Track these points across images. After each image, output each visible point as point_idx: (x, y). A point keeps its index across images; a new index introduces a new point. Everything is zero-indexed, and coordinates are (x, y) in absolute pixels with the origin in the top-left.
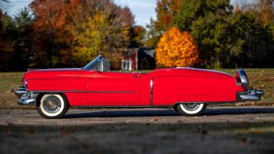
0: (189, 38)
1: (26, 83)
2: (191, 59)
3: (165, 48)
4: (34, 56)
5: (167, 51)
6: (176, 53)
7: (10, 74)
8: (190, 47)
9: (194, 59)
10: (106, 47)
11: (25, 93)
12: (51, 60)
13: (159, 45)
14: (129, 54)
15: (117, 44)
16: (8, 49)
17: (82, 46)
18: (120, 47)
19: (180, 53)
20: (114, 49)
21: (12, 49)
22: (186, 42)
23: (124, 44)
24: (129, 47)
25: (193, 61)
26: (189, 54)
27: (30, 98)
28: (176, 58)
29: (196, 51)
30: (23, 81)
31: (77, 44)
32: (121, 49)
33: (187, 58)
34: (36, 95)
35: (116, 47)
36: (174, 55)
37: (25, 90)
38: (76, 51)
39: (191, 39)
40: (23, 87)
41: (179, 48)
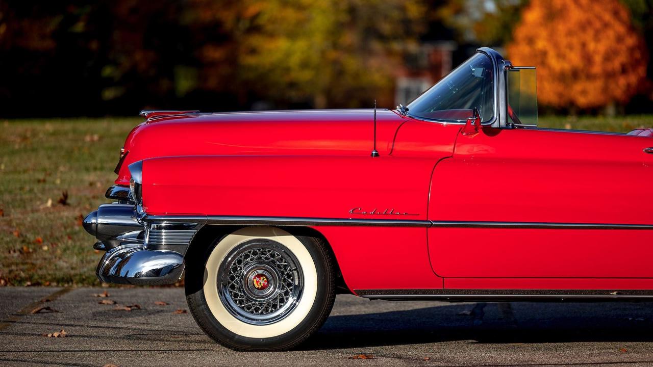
0: (616, 14)
1: (138, 178)
2: (622, 81)
3: (541, 44)
4: (115, 64)
5: (544, 54)
6: (575, 59)
7: (49, 126)
8: (619, 39)
9: (633, 79)
10: (350, 38)
11: (131, 227)
12: (172, 78)
13: (521, 32)
14: (424, 62)
15: (386, 28)
16: (37, 43)
17: (272, 35)
18: (395, 37)
19: (588, 59)
20: (377, 46)
21: (48, 44)
22: (606, 25)
23: (406, 29)
24: (424, 39)
25: (629, 85)
26: (616, 64)
27: (153, 249)
28: (575, 75)
29: (638, 55)
30: (120, 169)
31: (255, 28)
32: (397, 46)
33: (609, 76)
34: (186, 237)
35: (382, 38)
36: (566, 66)
37: (130, 212)
38: (253, 51)
39: (624, 14)
40: (122, 197)
41: (584, 45)
